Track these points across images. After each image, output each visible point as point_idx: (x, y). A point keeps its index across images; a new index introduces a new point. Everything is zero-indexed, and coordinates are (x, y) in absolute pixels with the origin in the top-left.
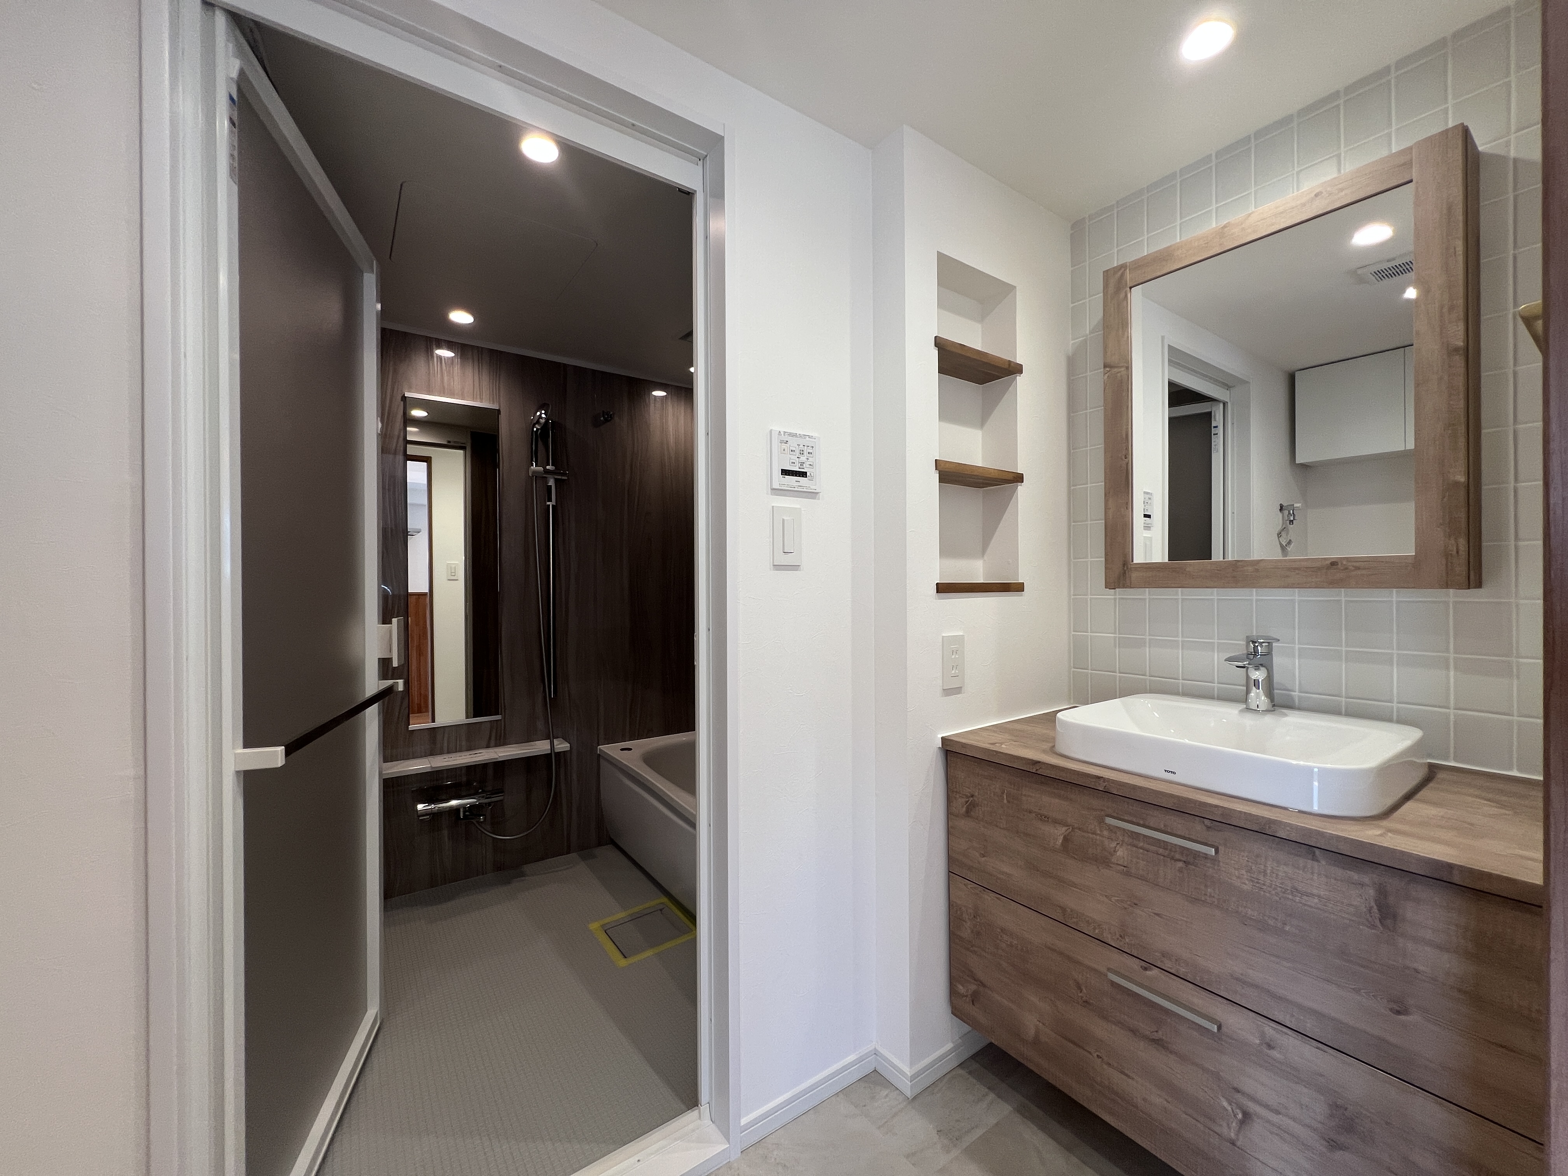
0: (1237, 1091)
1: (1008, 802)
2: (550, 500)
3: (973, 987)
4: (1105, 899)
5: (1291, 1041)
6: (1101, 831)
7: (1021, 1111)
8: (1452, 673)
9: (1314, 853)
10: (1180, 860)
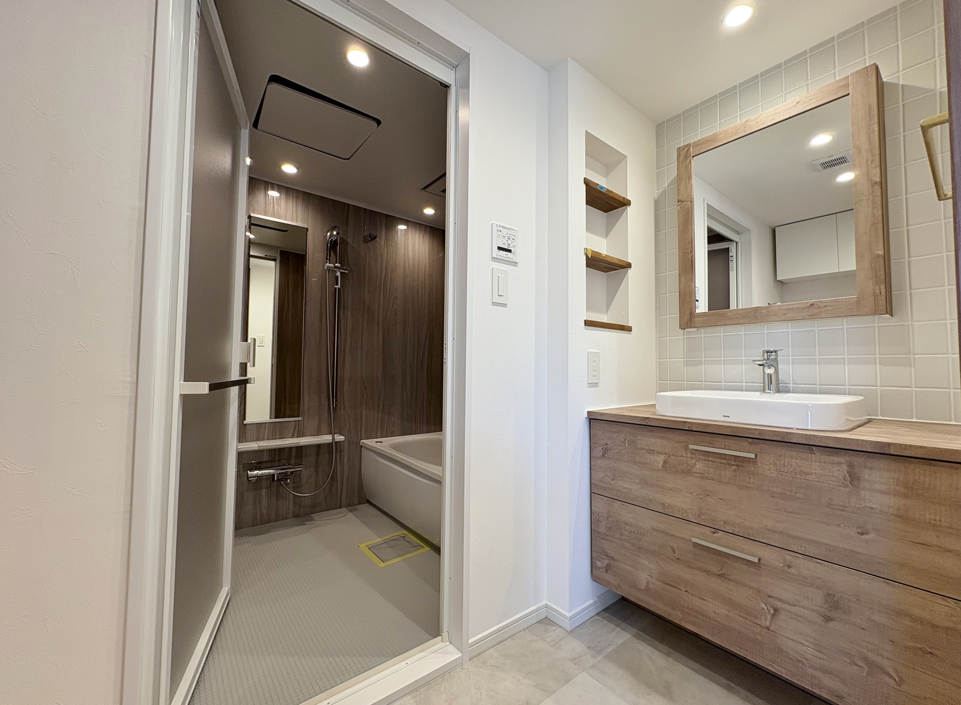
0: (770, 597)
1: (629, 445)
2: (337, 284)
3: (607, 562)
4: (689, 495)
5: (801, 562)
6: (686, 454)
7: (637, 636)
8: (878, 366)
9: (812, 450)
10: (734, 465)
